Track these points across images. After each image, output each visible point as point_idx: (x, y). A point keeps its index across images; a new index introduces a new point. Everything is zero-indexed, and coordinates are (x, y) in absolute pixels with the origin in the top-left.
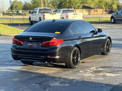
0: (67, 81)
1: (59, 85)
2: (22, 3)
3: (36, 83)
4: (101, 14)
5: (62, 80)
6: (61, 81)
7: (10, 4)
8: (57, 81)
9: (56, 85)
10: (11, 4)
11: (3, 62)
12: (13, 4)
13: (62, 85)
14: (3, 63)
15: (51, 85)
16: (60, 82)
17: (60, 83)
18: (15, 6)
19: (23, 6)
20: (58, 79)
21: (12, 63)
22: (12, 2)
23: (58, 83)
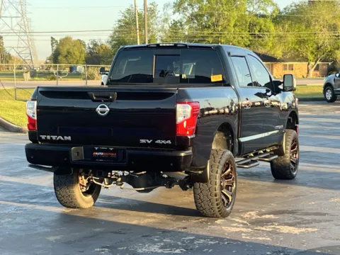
0: (179, 243)
1: (160, 251)
2: (84, 45)
3: (103, 245)
4: (303, 77)
5: (168, 240)
6: (165, 242)
7: (52, 46)
8: (155, 243)
9: (152, 252)
10: (54, 48)
11: (25, 197)
12: (61, 47)
13: (167, 251)
14: (26, 200)
15: (140, 251)
16: (162, 244)
17: (162, 248)
18: (65, 53)
19: (88, 54)
20: (157, 238)
21: (47, 201)
22: (57, 41)
23: (156, 246)
